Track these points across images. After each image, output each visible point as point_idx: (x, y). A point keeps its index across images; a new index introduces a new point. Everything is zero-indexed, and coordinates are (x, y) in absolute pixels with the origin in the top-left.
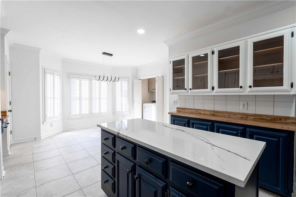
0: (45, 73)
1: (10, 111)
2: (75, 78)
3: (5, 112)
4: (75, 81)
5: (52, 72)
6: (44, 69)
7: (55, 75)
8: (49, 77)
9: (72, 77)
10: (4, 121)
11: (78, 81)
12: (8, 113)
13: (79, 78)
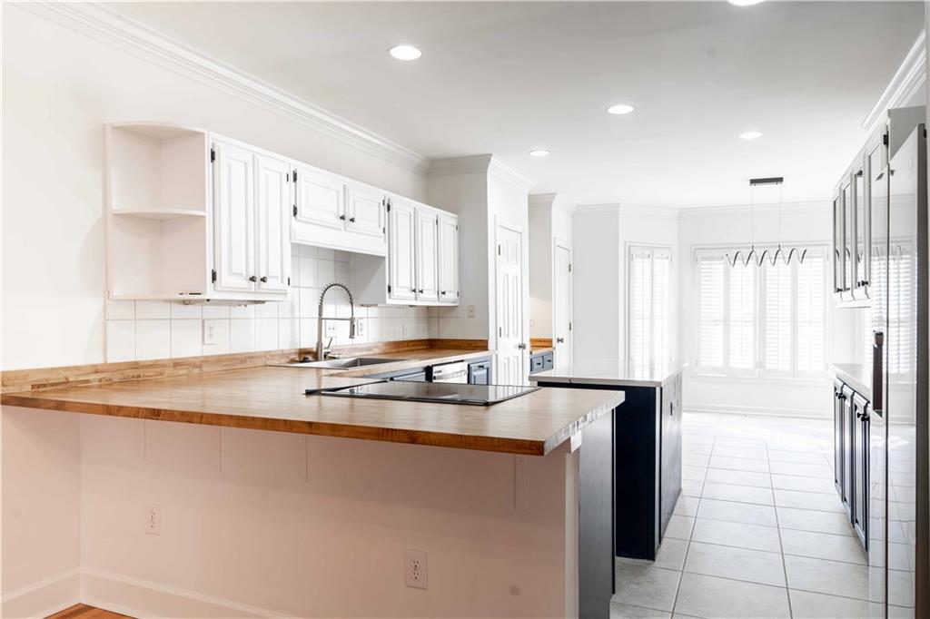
0: (630, 257)
2: (712, 259)
4: (711, 268)
5: (647, 252)
6: (630, 247)
7: (657, 258)
8: (641, 266)
9: (703, 259)
11: (722, 267)
13: (721, 258)
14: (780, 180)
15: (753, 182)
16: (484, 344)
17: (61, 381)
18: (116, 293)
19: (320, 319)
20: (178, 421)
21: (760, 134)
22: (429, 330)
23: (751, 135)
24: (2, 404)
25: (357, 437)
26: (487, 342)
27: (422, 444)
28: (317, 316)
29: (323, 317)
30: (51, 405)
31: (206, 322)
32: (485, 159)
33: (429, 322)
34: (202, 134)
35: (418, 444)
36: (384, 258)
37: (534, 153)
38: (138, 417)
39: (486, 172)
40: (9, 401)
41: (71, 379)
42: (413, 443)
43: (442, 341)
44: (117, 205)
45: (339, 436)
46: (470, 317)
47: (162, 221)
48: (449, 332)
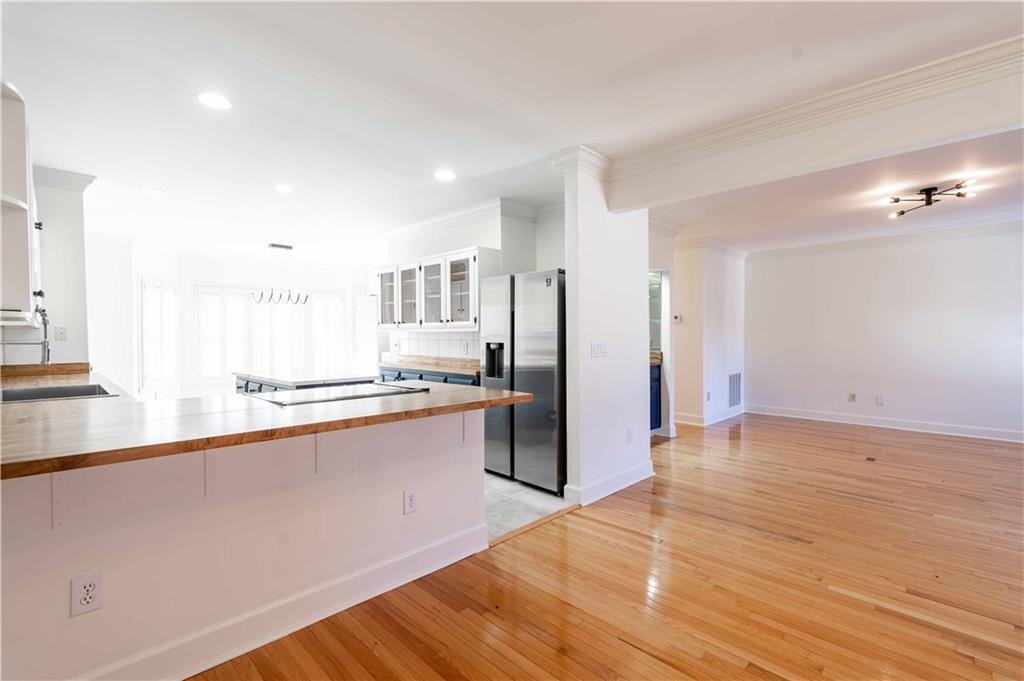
0: (143, 286)
2: (210, 293)
6: (142, 278)
9: (202, 292)
13: (219, 294)
14: (291, 248)
15: (274, 245)
32: (89, 179)
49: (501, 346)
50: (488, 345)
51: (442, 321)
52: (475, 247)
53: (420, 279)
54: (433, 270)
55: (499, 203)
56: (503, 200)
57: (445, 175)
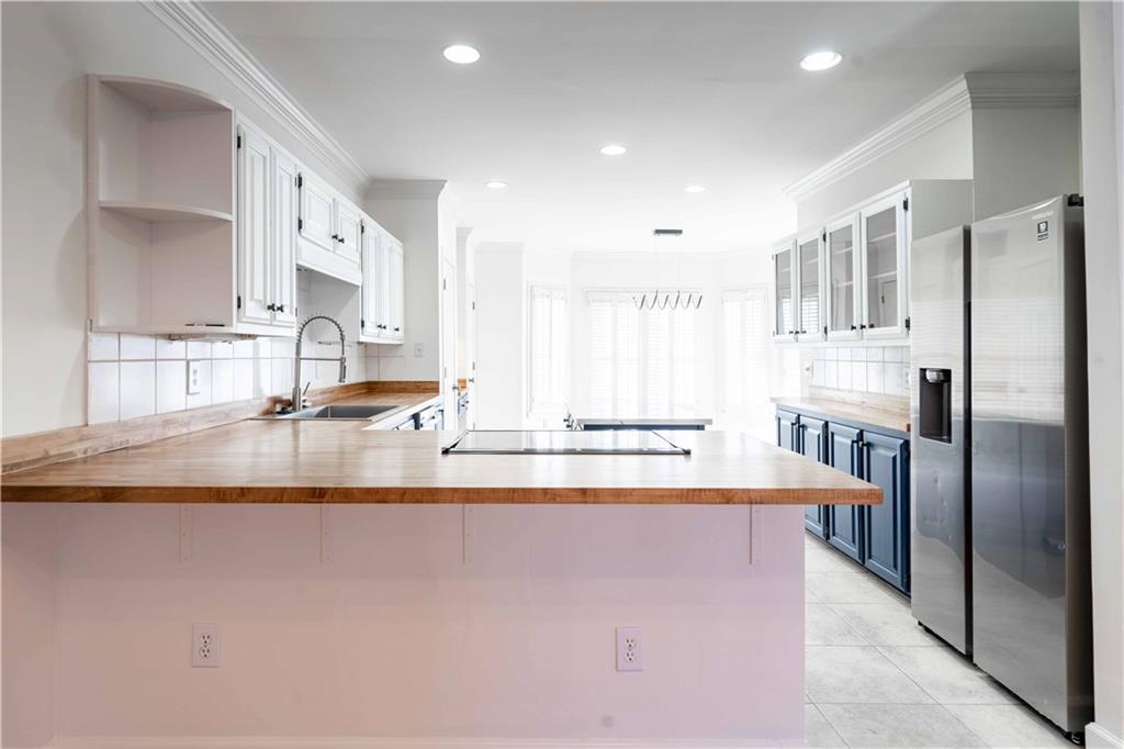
0: (533, 297)
1: (472, 380)
2: (601, 301)
3: (464, 381)
4: (602, 310)
5: (547, 292)
6: (532, 287)
7: (555, 299)
8: (541, 306)
9: (594, 301)
10: (463, 393)
11: (611, 308)
12: (469, 384)
13: (610, 301)
14: (680, 232)
15: (658, 232)
16: (435, 386)
17: (40, 456)
18: (102, 322)
19: (298, 359)
20: (361, 502)
21: (703, 189)
22: (366, 371)
23: (695, 189)
24: (3, 500)
25: (651, 503)
26: (438, 383)
27: (739, 503)
28: (294, 356)
29: (302, 356)
30: (92, 494)
31: (191, 363)
32: (440, 184)
33: (366, 362)
34: (230, 111)
35: (734, 503)
36: (358, 287)
37: (489, 185)
38: (281, 502)
39: (437, 199)
40: (18, 494)
41: (53, 452)
42: (728, 503)
43: (384, 383)
44: (104, 195)
45: (625, 502)
46: (416, 356)
47: (151, 223)
48: (391, 373)
49: (947, 374)
50: (923, 371)
51: (853, 328)
52: (908, 183)
53: (823, 259)
54: (842, 239)
55: (963, 85)
56: (974, 77)
57: (821, 60)
